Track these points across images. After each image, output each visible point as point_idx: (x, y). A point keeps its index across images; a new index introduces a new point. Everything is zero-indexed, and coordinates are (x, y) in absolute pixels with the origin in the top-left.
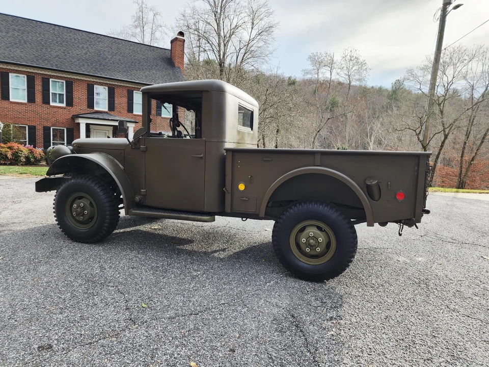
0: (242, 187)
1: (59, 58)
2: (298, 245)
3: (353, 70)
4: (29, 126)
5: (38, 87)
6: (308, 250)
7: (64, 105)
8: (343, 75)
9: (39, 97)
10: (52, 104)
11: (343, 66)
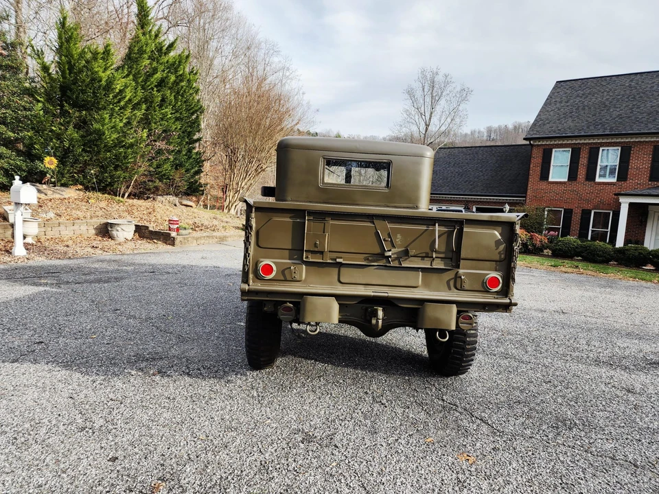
1: (621, 118)
4: (565, 209)
5: (583, 161)
7: (614, 180)
9: (582, 172)
10: (598, 179)
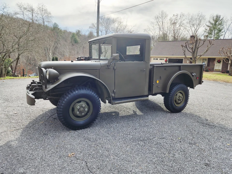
0: (158, 82)
2: (175, 101)
3: (44, 16)
6: (179, 102)
8: (39, 18)
11: (38, 12)
